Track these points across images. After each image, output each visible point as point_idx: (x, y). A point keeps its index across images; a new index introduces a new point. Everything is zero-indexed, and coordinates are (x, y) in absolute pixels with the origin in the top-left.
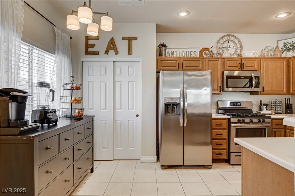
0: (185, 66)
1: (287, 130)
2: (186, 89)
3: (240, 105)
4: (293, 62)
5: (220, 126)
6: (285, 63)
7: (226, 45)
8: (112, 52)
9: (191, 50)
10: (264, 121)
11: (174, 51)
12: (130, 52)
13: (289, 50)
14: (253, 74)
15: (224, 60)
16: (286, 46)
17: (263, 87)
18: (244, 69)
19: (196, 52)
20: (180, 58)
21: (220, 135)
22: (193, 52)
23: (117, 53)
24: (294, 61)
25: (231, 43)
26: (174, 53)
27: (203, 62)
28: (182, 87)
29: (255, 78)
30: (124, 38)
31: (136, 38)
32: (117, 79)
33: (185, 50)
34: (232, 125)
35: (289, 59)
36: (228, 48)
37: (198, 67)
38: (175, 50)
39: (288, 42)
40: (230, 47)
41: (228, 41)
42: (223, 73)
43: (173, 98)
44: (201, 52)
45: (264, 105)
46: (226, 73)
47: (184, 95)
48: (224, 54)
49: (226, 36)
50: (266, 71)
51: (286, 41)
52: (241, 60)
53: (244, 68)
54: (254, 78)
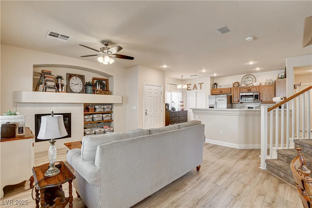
0: (223, 92)
7: (247, 80)
8: (195, 89)
11: (221, 85)
12: (201, 88)
14: (254, 94)
15: (241, 88)
17: (262, 100)
18: (251, 92)
19: (231, 85)
20: (221, 89)
23: (197, 89)
25: (250, 79)
27: (231, 90)
30: (199, 84)
31: (203, 83)
32: (197, 98)
33: (226, 84)
37: (228, 92)
41: (248, 78)
42: (239, 94)
43: (211, 105)
44: (234, 84)
46: (241, 94)
47: (216, 103)
49: (247, 75)
50: (263, 92)
52: (249, 87)
54: (254, 96)
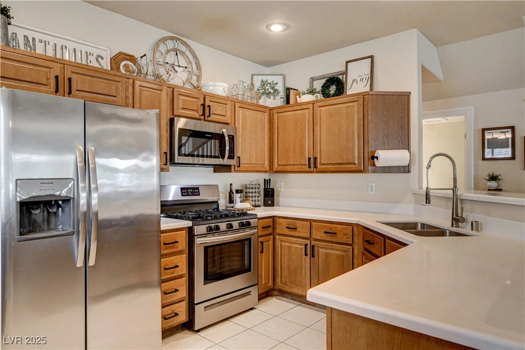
0: (77, 90)
1: (277, 236)
2: (95, 154)
3: (199, 195)
4: (278, 116)
5: (173, 248)
6: (267, 115)
7: (171, 58)
9: (89, 50)
10: (249, 224)
11: (34, 39)
13: (268, 94)
14: (224, 130)
15: (173, 91)
16: (264, 86)
17: (239, 157)
18: (209, 119)
19: (102, 58)
20: (63, 63)
21: (172, 270)
22: (95, 55)
24: (279, 114)
25: (181, 58)
26: (34, 45)
27: (127, 89)
28: (82, 148)
29: (229, 138)
33: (70, 46)
34: (198, 241)
35: (271, 109)
36: (176, 68)
37: (113, 98)
38: (38, 37)
39: (267, 81)
40: (179, 66)
41: (176, 51)
43: (50, 182)
44: (117, 59)
45: (237, 192)
47: (86, 172)
48: (171, 77)
49: (172, 38)
50: (242, 127)
51: (265, 78)
52: (205, 98)
53: (209, 116)
54: (227, 138)
